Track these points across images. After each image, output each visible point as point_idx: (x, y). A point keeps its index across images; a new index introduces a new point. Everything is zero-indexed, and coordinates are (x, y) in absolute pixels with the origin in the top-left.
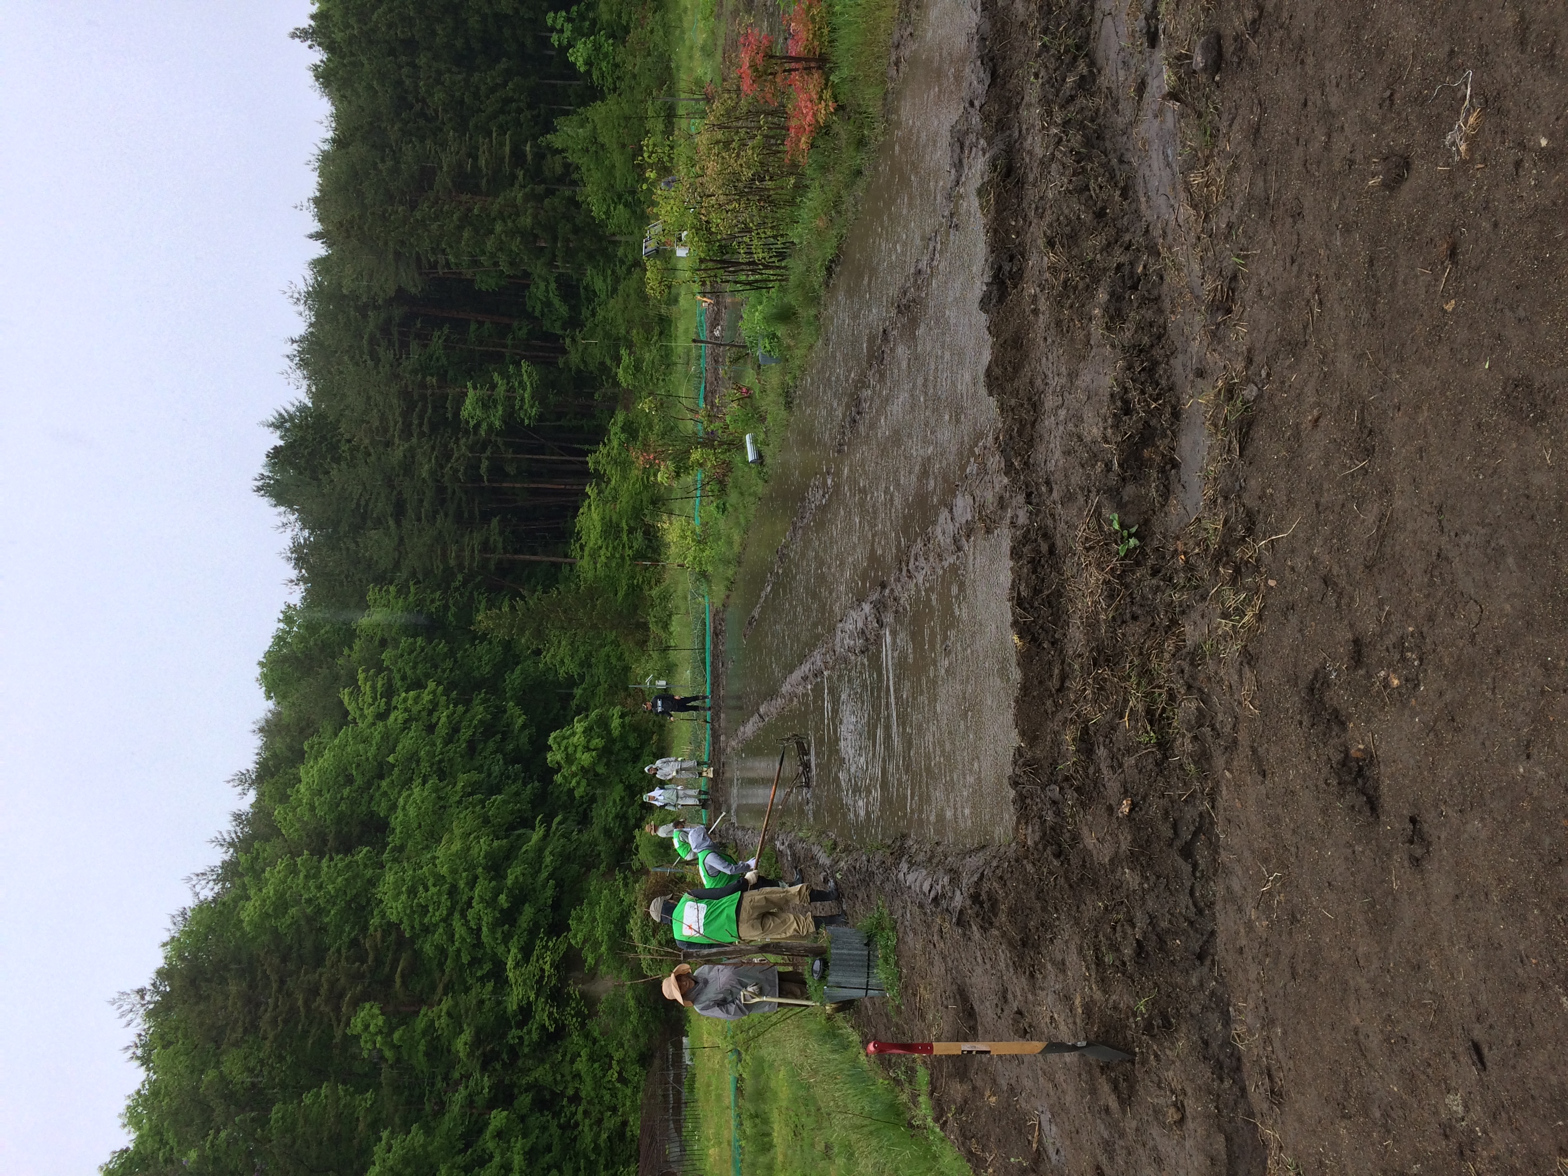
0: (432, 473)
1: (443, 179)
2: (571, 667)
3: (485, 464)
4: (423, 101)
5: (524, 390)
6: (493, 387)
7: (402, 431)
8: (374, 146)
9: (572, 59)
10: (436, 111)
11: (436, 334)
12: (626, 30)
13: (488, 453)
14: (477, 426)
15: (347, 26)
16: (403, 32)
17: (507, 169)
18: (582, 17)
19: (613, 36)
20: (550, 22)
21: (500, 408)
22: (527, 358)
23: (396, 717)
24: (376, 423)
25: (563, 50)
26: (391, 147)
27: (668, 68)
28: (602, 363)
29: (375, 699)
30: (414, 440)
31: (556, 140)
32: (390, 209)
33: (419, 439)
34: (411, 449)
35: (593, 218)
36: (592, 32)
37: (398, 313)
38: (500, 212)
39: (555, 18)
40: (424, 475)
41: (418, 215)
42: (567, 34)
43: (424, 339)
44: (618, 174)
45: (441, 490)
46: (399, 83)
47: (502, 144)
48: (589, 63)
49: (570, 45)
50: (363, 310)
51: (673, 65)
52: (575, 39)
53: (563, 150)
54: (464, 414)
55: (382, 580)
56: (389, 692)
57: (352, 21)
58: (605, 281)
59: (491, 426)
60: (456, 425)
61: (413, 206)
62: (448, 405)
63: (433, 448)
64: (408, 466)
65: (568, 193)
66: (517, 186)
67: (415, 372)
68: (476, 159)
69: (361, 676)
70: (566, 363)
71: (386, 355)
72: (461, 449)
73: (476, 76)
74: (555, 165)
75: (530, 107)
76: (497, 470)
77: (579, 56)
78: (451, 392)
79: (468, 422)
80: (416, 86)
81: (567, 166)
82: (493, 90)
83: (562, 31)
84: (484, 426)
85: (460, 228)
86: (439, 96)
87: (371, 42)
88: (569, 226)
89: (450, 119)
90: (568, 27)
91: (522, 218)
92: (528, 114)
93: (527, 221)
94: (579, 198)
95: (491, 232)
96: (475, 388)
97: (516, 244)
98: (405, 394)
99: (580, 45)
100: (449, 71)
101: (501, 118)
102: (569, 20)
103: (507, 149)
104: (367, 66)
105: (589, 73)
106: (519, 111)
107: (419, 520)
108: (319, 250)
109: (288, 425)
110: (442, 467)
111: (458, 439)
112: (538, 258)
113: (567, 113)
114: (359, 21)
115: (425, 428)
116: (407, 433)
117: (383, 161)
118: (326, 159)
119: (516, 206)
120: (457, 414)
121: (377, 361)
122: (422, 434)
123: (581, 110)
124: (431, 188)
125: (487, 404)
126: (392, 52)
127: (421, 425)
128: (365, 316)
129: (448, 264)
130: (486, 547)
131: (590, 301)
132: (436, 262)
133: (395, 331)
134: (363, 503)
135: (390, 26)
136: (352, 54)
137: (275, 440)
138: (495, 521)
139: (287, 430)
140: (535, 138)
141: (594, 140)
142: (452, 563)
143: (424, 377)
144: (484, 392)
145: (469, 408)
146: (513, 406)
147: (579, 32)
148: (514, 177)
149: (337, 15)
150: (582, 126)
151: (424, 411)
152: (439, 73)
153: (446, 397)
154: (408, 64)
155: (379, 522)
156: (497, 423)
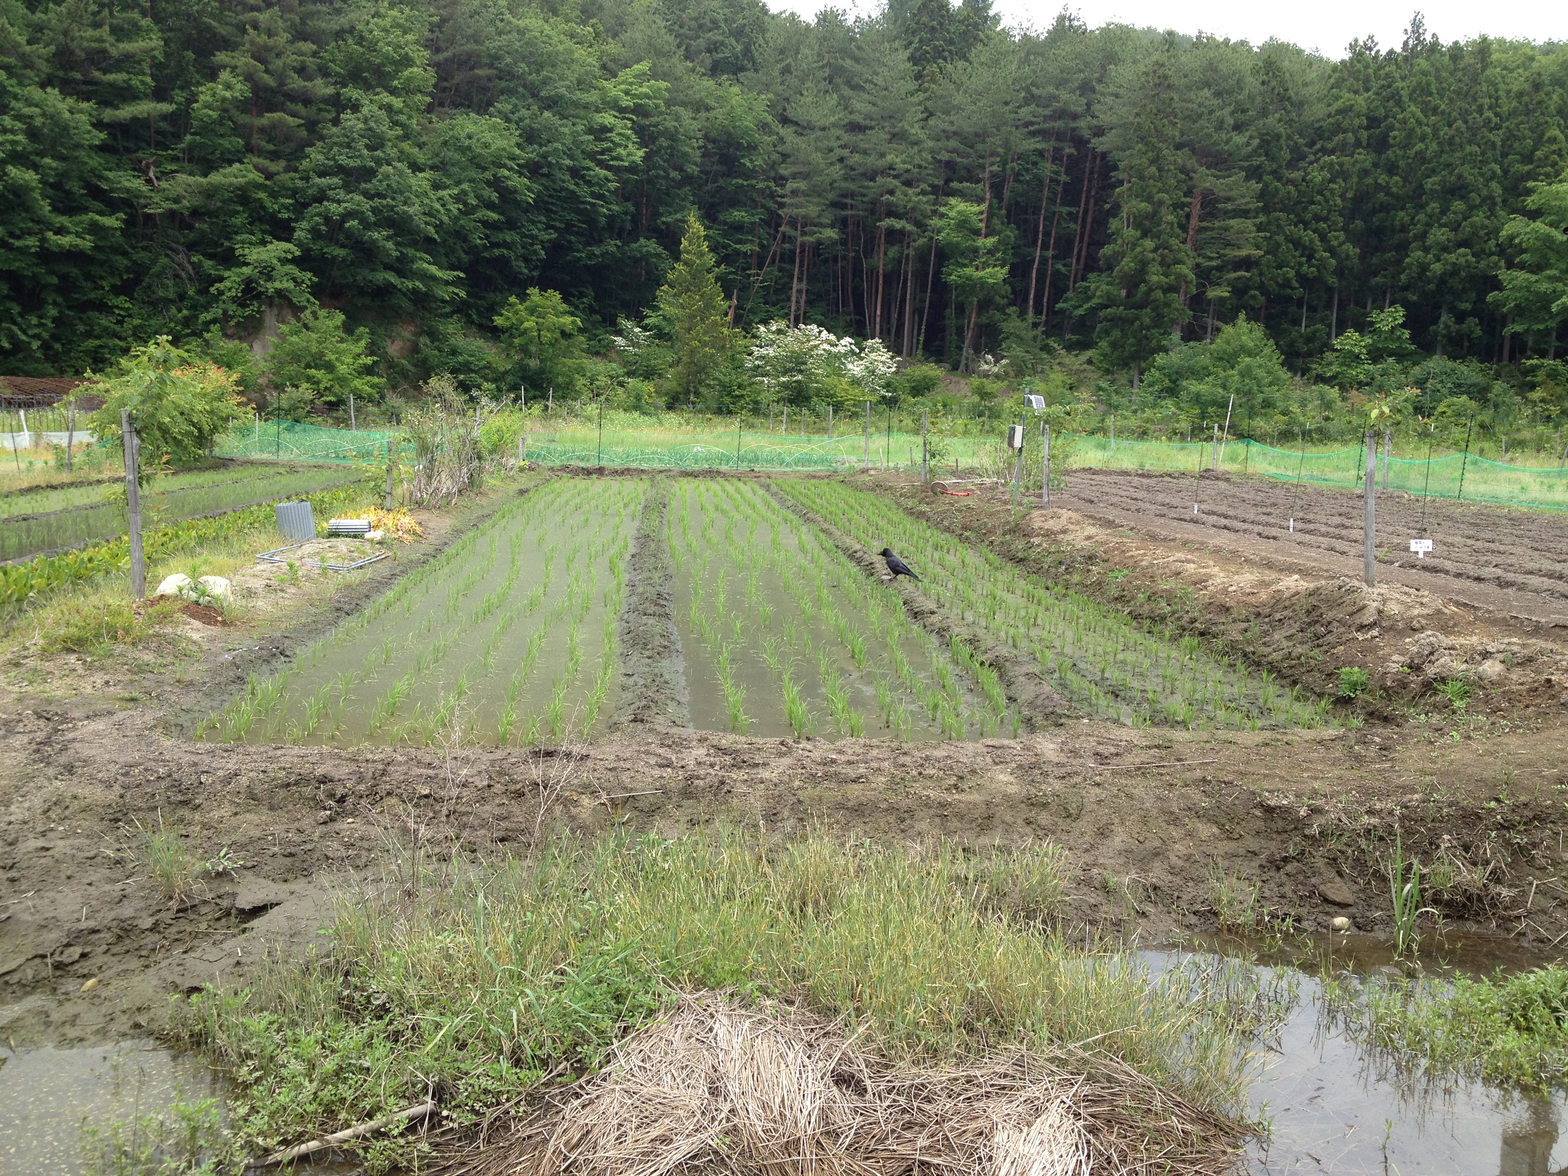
0: (891, 165)
3: (898, 224)
5: (978, 269)
7: (942, 130)
16: (1395, 138)
18: (1397, 342)
21: (959, 241)
24: (955, 101)
33: (931, 150)
34: (917, 142)
40: (890, 157)
45: (874, 175)
48: (1341, 349)
54: (953, 201)
56: (640, 112)
59: (939, 230)
60: (942, 192)
62: (966, 184)
63: (918, 166)
64: (900, 138)
70: (1007, 316)
71: (1031, 113)
72: (913, 197)
75: (1302, 278)
77: (1348, 339)
78: (979, 188)
79: (946, 204)
80: (1334, 152)
84: (940, 223)
87: (1387, 101)
90: (1386, 326)
92: (1292, 276)
96: (980, 213)
97: (1130, 262)
98: (982, 134)
100: (1348, 188)
105: (1332, 349)
110: (897, 176)
115: (945, 156)
116: (938, 135)
120: (955, 193)
121: (1024, 102)
125: (963, 226)
127: (947, 150)
134: (869, 86)
144: (976, 222)
145: (958, 207)
146: (960, 255)
151: (963, 155)
152: (1346, 177)
153: (975, 181)
156: (942, 237)
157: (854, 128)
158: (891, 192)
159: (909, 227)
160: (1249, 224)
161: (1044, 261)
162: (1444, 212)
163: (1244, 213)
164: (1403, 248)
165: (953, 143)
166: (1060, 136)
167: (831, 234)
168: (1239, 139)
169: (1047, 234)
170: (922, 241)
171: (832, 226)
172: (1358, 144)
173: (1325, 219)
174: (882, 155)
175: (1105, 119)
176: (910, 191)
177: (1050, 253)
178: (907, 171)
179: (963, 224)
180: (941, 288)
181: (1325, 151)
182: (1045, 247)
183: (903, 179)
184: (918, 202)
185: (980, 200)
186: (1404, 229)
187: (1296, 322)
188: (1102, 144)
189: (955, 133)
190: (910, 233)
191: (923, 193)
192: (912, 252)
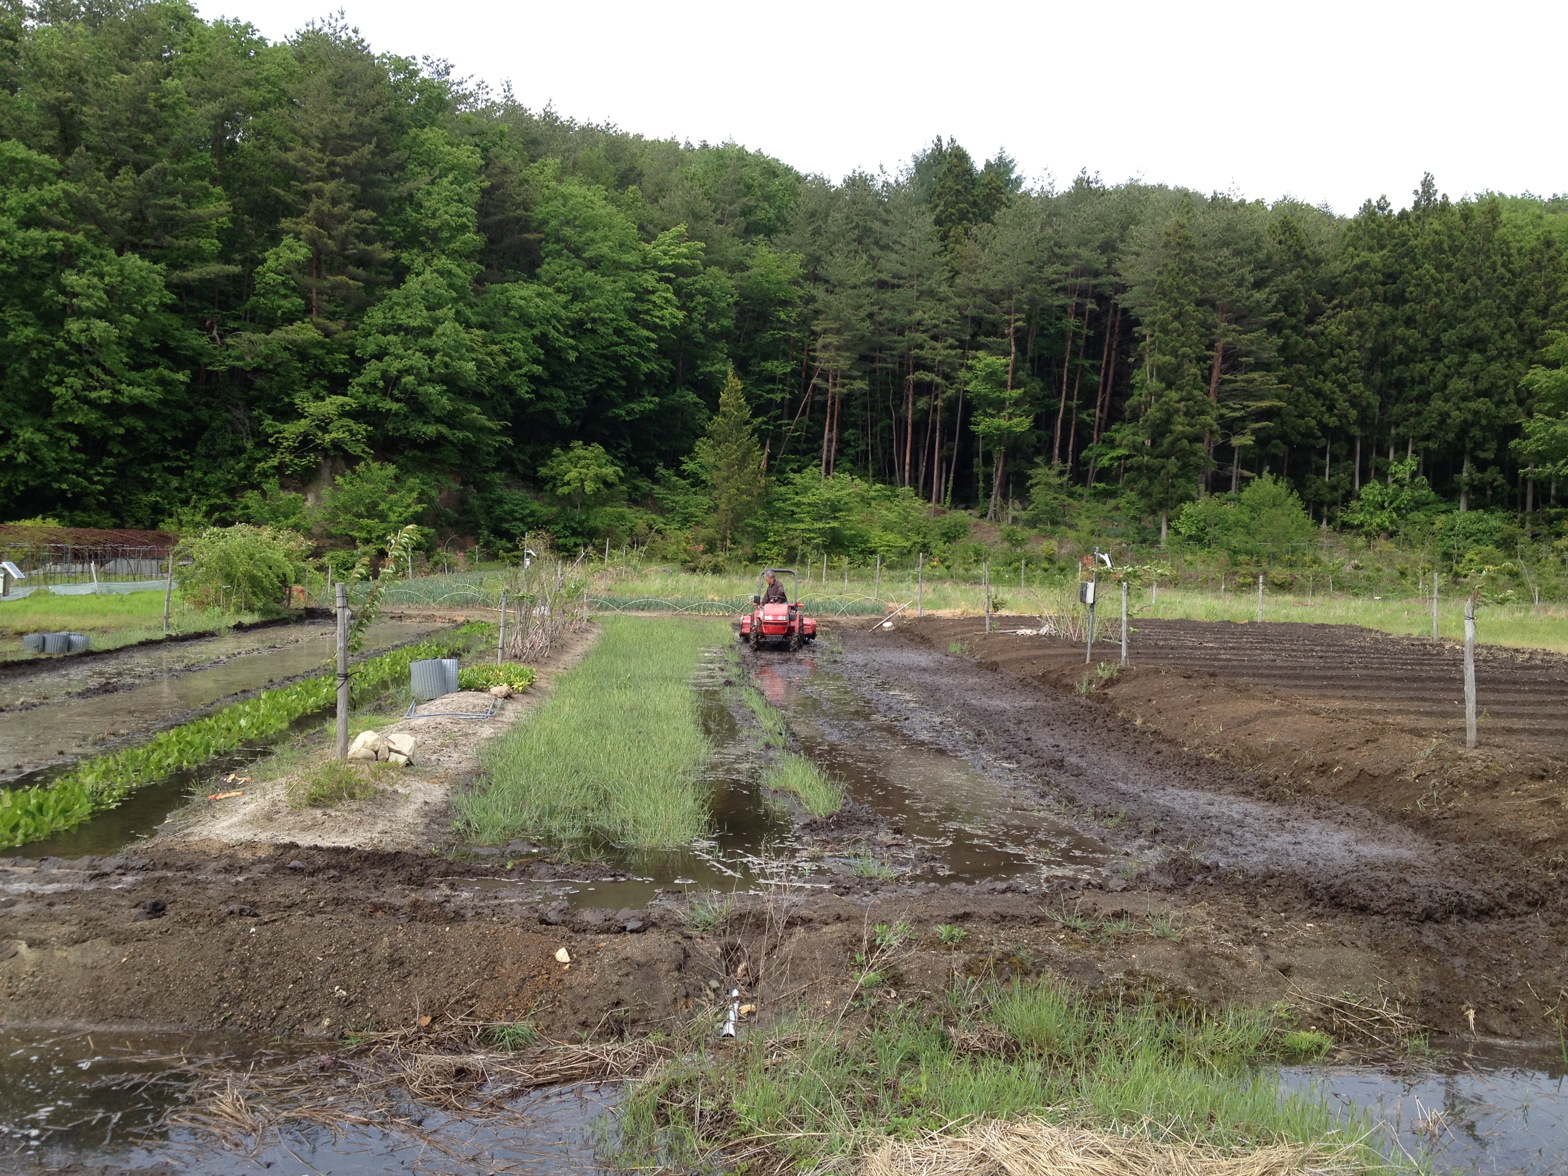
0: (920, 321)
2: (692, 465)
3: (928, 377)
5: (1006, 419)
16: (1411, 293)
21: (987, 392)
23: (650, 280)
29: (672, 257)
33: (958, 306)
40: (919, 313)
45: (902, 330)
54: (981, 354)
56: (680, 272)
59: (967, 382)
60: (971, 346)
62: (994, 339)
63: (946, 322)
68: (1257, 368)
69: (697, 244)
70: (1035, 465)
72: (942, 351)
78: (1008, 341)
79: (974, 358)
84: (969, 375)
98: (1008, 291)
110: (926, 331)
111: (954, 347)
115: (969, 312)
120: (982, 347)
122: (962, 309)
125: (990, 378)
126: (1389, 280)
127: (974, 307)
130: (838, 374)
133: (1085, 280)
138: (864, 385)
142: (822, 340)
143: (1027, 313)
145: (987, 360)
146: (990, 405)
151: (989, 312)
153: (1002, 334)
157: (882, 285)
158: (921, 347)
159: (938, 380)
160: (1272, 378)
161: (1068, 410)
162: (1462, 364)
163: (1266, 367)
164: (1424, 398)
165: (980, 299)
166: (1083, 293)
167: (860, 385)
168: (1259, 295)
169: (1071, 386)
170: (950, 393)
171: (862, 378)
172: (1375, 298)
173: (1345, 371)
174: (910, 312)
175: (1128, 276)
176: (939, 345)
177: (1074, 403)
178: (936, 326)
179: (991, 376)
180: (969, 438)
181: (1340, 305)
182: (1069, 397)
183: (931, 333)
184: (947, 356)
185: (1007, 354)
186: (1423, 380)
187: (1320, 472)
188: (1124, 301)
189: (981, 291)
190: (937, 386)
191: (951, 347)
192: (939, 403)
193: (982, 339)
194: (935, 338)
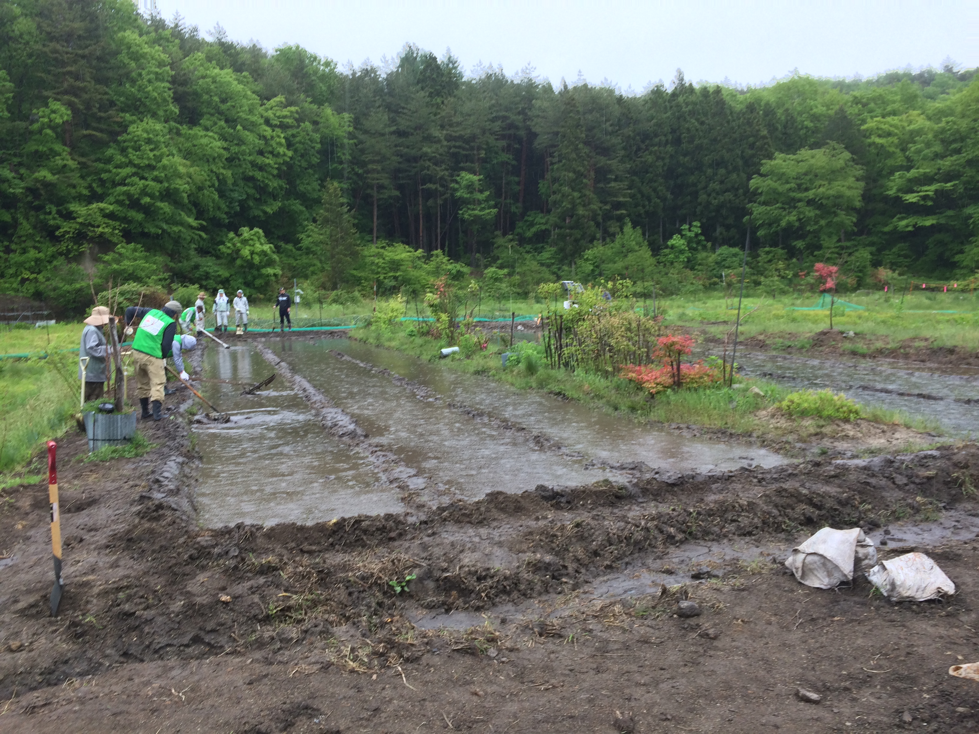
0: (426, 154)
1: (602, 161)
2: (306, 242)
3: (433, 186)
4: (647, 149)
5: (480, 211)
6: (481, 191)
7: (451, 136)
8: (619, 120)
9: (675, 237)
10: (641, 157)
11: (511, 157)
12: (692, 269)
13: (440, 189)
14: (457, 182)
15: (687, 104)
16: (685, 137)
17: (609, 199)
18: (698, 243)
19: (689, 261)
20: (695, 223)
21: (468, 196)
22: (499, 212)
23: (268, 131)
24: (455, 120)
25: (679, 232)
26: (619, 130)
27: (672, 294)
28: (498, 258)
29: (279, 117)
30: (445, 143)
31: (628, 228)
32: (584, 129)
33: (446, 146)
34: (439, 141)
35: (584, 251)
36: (691, 249)
37: (522, 133)
38: (585, 195)
39: (696, 226)
40: (425, 149)
41: (581, 146)
42: (689, 234)
43: (507, 149)
44: (610, 265)
45: (416, 159)
46: (656, 135)
47: (624, 196)
48: (672, 247)
49: (682, 236)
50: (522, 112)
51: (674, 296)
52: (685, 239)
53: (622, 232)
54: (463, 174)
55: (357, 122)
56: (283, 127)
57: (690, 107)
58: (548, 259)
59: (456, 190)
60: (456, 169)
61: (586, 143)
62: (468, 164)
63: (441, 155)
64: (429, 139)
65: (598, 236)
66: (601, 205)
67: (487, 144)
68: (615, 180)
69: (293, 109)
70: (497, 236)
71: (497, 126)
72: (441, 172)
73: (661, 180)
74: (613, 227)
75: (647, 212)
76: (429, 194)
77: (676, 241)
78: (476, 166)
79: (458, 176)
80: (656, 145)
81: (614, 235)
82: (655, 190)
83: (690, 231)
84: (456, 186)
85: (574, 172)
86: (650, 159)
87: (679, 118)
88: (579, 236)
89: (637, 165)
90: (692, 234)
91: (582, 208)
92: (642, 211)
93: (581, 211)
94: (595, 242)
95: (573, 190)
96: (480, 180)
97: (566, 204)
98: (474, 137)
99: (682, 241)
100: (665, 164)
101: (639, 196)
102: (697, 235)
103: (621, 199)
104: (665, 116)
105: (667, 247)
106: (644, 206)
107: (396, 146)
108: (557, 87)
109: (451, 65)
110: (429, 160)
111: (447, 170)
112: (559, 218)
113: (644, 234)
114: (690, 111)
115: (453, 150)
116: (449, 138)
117: (611, 125)
118: (611, 92)
119: (589, 204)
120: (463, 169)
121: (494, 120)
122: (450, 148)
123: (646, 243)
124: (597, 154)
125: (470, 187)
126: (673, 131)
127: (455, 147)
128: (519, 113)
129: (552, 164)
130: (381, 187)
131: (536, 250)
132: (554, 157)
133: (512, 132)
134: (405, 111)
135: (688, 130)
136: (671, 107)
137: (441, 58)
138: (397, 193)
139: (448, 65)
140: (629, 215)
141: (630, 250)
142: (370, 166)
143: (485, 150)
144: (477, 185)
145: (467, 177)
146: (469, 203)
147: (689, 241)
148: (605, 203)
149: (693, 98)
150: (637, 244)
151: (464, 149)
152: (663, 159)
153: (472, 162)
154: (667, 141)
155: (393, 121)
156: (458, 194)
157: (401, 134)
158: (428, 169)
162: (715, 175)
165: (458, 143)
166: (511, 139)
170: (446, 196)
171: (395, 189)
173: (655, 181)
174: (420, 149)
175: (536, 129)
176: (438, 168)
177: (508, 201)
178: (435, 157)
180: (459, 222)
183: (433, 161)
184: (443, 175)
185: (478, 173)
186: (694, 185)
188: (537, 144)
189: (458, 137)
190: (440, 192)
192: (439, 202)
193: (462, 165)
194: (436, 164)
